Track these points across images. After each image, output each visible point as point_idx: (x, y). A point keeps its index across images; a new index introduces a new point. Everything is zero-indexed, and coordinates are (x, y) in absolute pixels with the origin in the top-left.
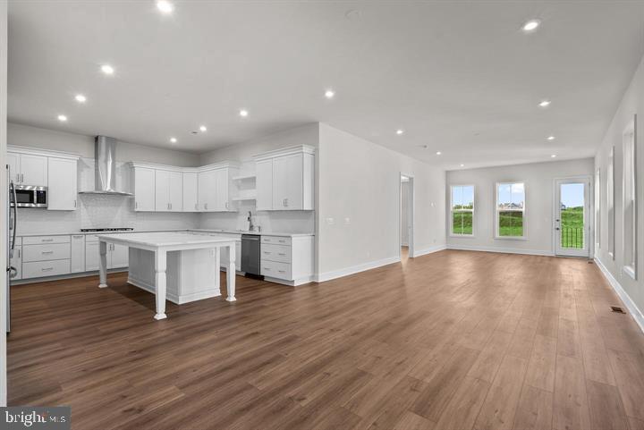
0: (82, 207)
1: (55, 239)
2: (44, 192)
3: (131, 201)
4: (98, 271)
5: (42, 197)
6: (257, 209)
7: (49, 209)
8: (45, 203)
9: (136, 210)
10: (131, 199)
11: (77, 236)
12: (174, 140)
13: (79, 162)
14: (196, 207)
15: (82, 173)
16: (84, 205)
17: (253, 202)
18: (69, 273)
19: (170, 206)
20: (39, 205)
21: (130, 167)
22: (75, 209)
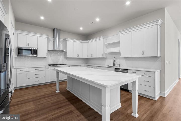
0: (49, 56)
1: (40, 69)
2: (36, 50)
3: (65, 54)
4: (56, 81)
5: (35, 52)
6: (121, 56)
7: (38, 57)
8: (36, 54)
9: (67, 57)
10: (65, 53)
11: (47, 68)
12: (81, 29)
13: (48, 38)
14: (87, 56)
15: (49, 43)
16: (50, 55)
17: (119, 53)
18: (45, 82)
19: (78, 56)
20: (34, 55)
21: (65, 40)
22: (46, 57)
